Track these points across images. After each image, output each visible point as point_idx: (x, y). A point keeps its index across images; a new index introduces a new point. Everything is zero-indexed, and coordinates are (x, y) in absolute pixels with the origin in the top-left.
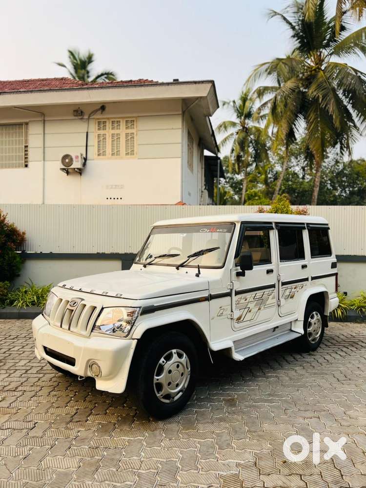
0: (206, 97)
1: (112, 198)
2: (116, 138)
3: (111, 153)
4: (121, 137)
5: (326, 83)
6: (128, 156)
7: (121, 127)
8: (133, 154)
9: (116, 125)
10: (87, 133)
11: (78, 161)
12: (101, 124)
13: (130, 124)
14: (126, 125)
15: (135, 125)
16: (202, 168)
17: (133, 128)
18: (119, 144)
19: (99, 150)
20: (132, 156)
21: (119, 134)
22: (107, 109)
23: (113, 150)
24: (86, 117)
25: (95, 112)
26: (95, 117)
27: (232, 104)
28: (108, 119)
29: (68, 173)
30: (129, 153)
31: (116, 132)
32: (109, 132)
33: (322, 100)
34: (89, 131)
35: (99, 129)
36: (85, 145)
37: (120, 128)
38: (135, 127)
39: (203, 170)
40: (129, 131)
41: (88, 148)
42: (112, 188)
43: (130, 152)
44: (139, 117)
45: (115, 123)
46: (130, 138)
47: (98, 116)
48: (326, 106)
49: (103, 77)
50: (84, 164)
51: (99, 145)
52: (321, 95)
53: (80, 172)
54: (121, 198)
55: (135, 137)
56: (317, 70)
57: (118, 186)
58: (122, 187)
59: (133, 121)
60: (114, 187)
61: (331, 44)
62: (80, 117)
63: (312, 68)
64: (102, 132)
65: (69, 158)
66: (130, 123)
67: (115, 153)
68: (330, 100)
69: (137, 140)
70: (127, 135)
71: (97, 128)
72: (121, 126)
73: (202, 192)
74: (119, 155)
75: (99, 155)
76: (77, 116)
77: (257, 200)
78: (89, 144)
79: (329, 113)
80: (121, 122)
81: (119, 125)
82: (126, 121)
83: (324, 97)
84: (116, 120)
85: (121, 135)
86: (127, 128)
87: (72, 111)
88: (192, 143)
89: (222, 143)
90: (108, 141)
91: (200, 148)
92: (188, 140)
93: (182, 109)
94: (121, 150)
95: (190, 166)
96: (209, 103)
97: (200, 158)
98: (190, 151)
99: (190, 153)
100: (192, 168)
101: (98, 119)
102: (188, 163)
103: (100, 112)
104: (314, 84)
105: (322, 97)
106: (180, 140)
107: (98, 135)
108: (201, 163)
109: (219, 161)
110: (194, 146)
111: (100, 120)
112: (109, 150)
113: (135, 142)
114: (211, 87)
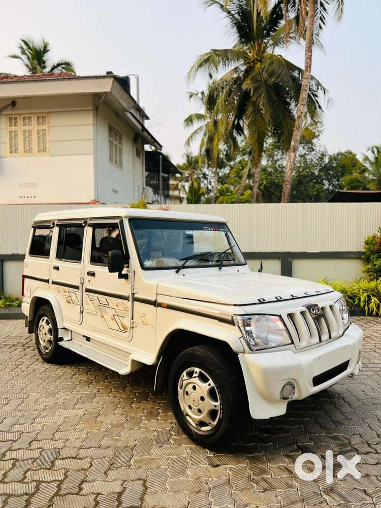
0: (110, 92)
1: (26, 197)
2: (28, 135)
3: (23, 150)
4: (33, 133)
5: (260, 75)
6: (40, 153)
7: (33, 123)
8: (46, 151)
9: (27, 121)
12: (13, 121)
13: (42, 120)
14: (38, 121)
15: (47, 121)
16: (143, 164)
17: (45, 124)
18: (32, 141)
19: (11, 147)
20: (44, 153)
21: (31, 130)
22: (18, 105)
23: (24, 148)
25: (5, 108)
26: (6, 112)
27: (200, 95)
30: (41, 150)
31: (27, 128)
32: (20, 128)
33: (253, 93)
34: (1, 128)
35: (10, 126)
37: (31, 125)
38: (47, 123)
39: (144, 165)
40: (41, 127)
41: (1, 145)
42: (25, 186)
43: (43, 150)
44: (50, 112)
45: (27, 119)
46: (42, 135)
47: (9, 111)
48: (257, 99)
49: (60, 68)
51: (11, 142)
52: (252, 87)
54: (35, 197)
55: (47, 134)
56: (256, 61)
57: (32, 184)
58: (35, 185)
59: (45, 117)
60: (27, 185)
61: (272, 33)
63: (250, 60)
64: (13, 128)
66: (42, 118)
67: (28, 150)
68: (261, 94)
69: (49, 137)
70: (38, 131)
71: (9, 124)
72: (33, 121)
73: (143, 188)
74: (32, 152)
75: (11, 152)
77: (229, 195)
78: (1, 142)
79: (259, 106)
80: (33, 118)
81: (31, 121)
82: (38, 117)
83: (256, 89)
84: (27, 116)
85: (33, 131)
86: (38, 124)
88: (121, 138)
89: (191, 137)
90: (20, 138)
91: (136, 143)
92: (110, 135)
93: (94, 104)
94: (33, 147)
95: (116, 162)
96: (118, 98)
97: (138, 154)
98: (114, 147)
99: (116, 149)
100: (121, 165)
101: (9, 115)
102: (111, 159)
103: (10, 107)
104: (250, 77)
105: (254, 89)
106: (92, 137)
107: (10, 131)
108: (140, 159)
109: (161, 157)
110: (124, 141)
111: (11, 116)
112: (21, 147)
113: (47, 139)
114: (113, 81)
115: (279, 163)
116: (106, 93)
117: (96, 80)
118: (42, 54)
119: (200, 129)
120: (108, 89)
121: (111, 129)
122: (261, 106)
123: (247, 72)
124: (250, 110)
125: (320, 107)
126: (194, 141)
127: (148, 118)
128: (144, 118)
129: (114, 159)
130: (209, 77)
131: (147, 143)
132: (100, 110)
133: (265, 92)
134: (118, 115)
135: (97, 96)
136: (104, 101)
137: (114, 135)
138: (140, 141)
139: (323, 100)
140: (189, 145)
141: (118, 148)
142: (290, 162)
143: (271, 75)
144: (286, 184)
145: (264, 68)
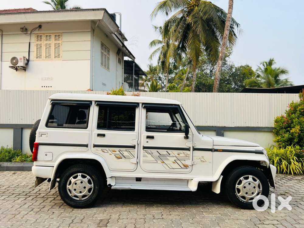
0: (102, 19)
1: (46, 86)
2: (48, 47)
3: (45, 57)
4: (52, 46)
5: (198, 14)
6: (56, 59)
7: (52, 40)
8: (60, 57)
9: (48, 38)
10: (30, 43)
11: (21, 62)
12: (39, 37)
14: (55, 38)
15: (61, 38)
17: (60, 40)
18: (51, 50)
19: (37, 54)
21: (51, 44)
22: (43, 27)
23: (46, 55)
24: (29, 32)
25: (35, 29)
26: (35, 32)
28: (43, 34)
29: (17, 69)
30: (56, 56)
31: (48, 42)
32: (44, 42)
34: (31, 42)
36: (28, 51)
39: (123, 69)
40: (57, 42)
41: (30, 53)
43: (58, 56)
44: (63, 32)
45: (48, 37)
46: (57, 47)
47: (37, 32)
50: (27, 64)
51: (37, 51)
52: (193, 21)
53: (24, 69)
54: (51, 87)
55: (61, 46)
57: (50, 78)
58: (52, 79)
59: (60, 35)
60: (46, 79)
62: (25, 32)
63: (191, 5)
64: (39, 42)
65: (16, 59)
66: (58, 37)
67: (48, 56)
69: (62, 48)
70: (55, 44)
71: (36, 40)
72: (52, 38)
73: (122, 83)
74: (50, 58)
75: (37, 58)
76: (22, 31)
77: (175, 89)
78: (30, 51)
80: (52, 36)
81: (51, 38)
82: (55, 35)
84: (48, 35)
85: (52, 44)
86: (55, 40)
87: (20, 28)
88: (109, 51)
89: (153, 53)
90: (44, 48)
91: (118, 55)
92: (102, 49)
93: (92, 28)
94: (51, 54)
95: (105, 66)
96: (107, 24)
97: (119, 61)
98: (104, 56)
99: (105, 58)
100: (108, 68)
101: (37, 34)
102: (102, 64)
103: (38, 29)
104: (191, 15)
105: (194, 23)
106: (89, 49)
107: (37, 44)
108: (121, 65)
109: (134, 64)
110: (111, 53)
111: (38, 35)
112: (43, 54)
113: (61, 49)
114: (104, 13)
115: (205, 71)
116: (99, 20)
117: (93, 11)
118: (64, 2)
119: (158, 49)
120: (100, 18)
121: (102, 45)
122: (198, 33)
123: (189, 13)
124: (191, 35)
125: (235, 35)
126: (154, 56)
127: (126, 40)
128: (124, 40)
129: (104, 64)
130: (166, 14)
131: (126, 56)
132: (95, 32)
133: (201, 24)
134: (107, 36)
135: (93, 22)
136: (98, 26)
137: (104, 49)
138: (121, 53)
139: (237, 30)
140: (151, 59)
141: (107, 57)
142: (219, 67)
143: (205, 14)
144: (216, 81)
145: (200, 9)
